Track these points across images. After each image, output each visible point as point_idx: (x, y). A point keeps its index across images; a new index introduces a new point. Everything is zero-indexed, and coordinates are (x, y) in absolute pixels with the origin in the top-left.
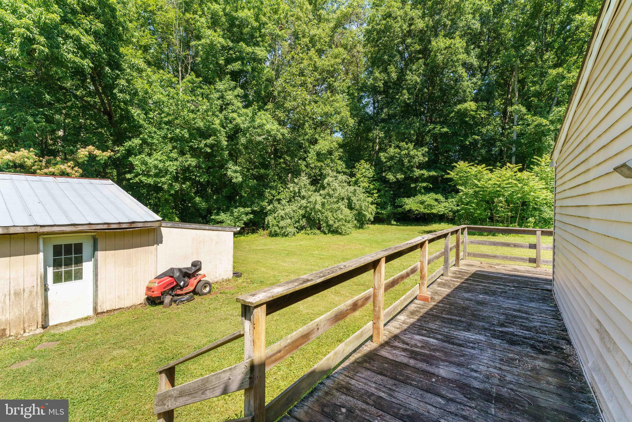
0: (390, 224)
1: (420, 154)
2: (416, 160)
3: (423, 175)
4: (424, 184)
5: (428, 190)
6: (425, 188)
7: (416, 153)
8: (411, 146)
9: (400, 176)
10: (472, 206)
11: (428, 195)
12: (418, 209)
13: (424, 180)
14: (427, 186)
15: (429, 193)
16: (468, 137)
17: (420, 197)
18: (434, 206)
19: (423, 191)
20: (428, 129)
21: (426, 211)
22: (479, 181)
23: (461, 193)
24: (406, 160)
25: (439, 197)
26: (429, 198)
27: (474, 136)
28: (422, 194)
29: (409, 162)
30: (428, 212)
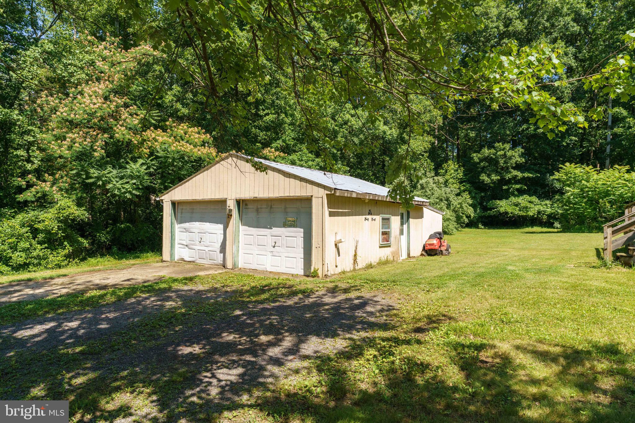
0: (478, 227)
1: (516, 155)
2: (513, 161)
3: (516, 176)
4: (518, 186)
5: (521, 192)
6: (518, 190)
7: (514, 154)
8: (508, 146)
9: (495, 177)
10: (581, 205)
11: (521, 198)
12: (513, 211)
13: (518, 182)
14: (522, 187)
15: (522, 195)
16: (565, 138)
17: (513, 199)
18: (530, 208)
19: (516, 193)
20: (521, 129)
21: (521, 213)
22: (588, 182)
23: (570, 193)
24: (502, 161)
25: (534, 199)
26: (523, 200)
27: (571, 137)
28: (515, 196)
29: (505, 162)
30: (525, 214)
